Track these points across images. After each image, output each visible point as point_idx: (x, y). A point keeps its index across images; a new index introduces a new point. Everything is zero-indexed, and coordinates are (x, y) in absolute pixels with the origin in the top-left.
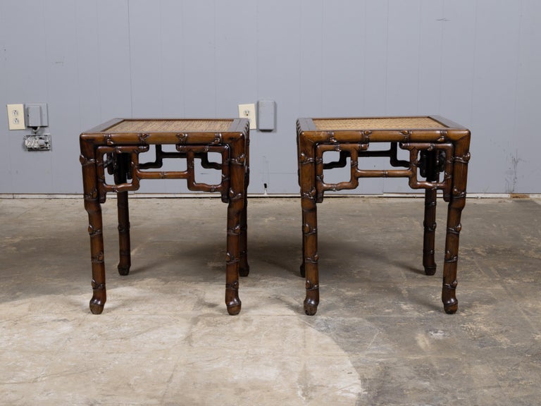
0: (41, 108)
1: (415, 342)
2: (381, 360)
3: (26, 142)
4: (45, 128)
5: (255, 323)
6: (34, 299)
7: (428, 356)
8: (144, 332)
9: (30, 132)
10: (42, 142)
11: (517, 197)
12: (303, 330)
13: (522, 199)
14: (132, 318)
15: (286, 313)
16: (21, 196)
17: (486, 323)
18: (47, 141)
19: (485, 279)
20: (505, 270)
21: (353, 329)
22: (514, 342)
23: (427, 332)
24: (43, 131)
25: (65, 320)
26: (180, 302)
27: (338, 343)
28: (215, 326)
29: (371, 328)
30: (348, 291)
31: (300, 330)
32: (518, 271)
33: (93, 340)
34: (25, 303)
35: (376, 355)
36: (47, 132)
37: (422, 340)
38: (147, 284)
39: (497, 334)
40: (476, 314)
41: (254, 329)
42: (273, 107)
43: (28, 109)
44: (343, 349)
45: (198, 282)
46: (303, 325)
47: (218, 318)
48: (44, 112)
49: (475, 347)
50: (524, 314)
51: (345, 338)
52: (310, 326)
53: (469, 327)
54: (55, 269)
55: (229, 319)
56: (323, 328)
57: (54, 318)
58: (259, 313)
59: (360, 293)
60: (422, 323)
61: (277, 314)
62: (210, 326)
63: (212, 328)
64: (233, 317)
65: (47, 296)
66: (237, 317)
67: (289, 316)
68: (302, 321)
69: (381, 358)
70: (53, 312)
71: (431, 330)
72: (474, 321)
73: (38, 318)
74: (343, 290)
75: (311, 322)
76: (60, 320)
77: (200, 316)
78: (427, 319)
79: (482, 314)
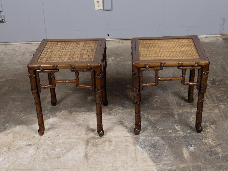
1: (183, 154)
2: (169, 168)
5: (113, 143)
6: (14, 129)
7: (189, 164)
8: (67, 152)
11: (224, 36)
12: (134, 148)
13: (226, 37)
14: (60, 141)
15: (126, 135)
17: (213, 140)
18: (3, 19)
19: (211, 104)
20: (220, 97)
21: (157, 146)
22: (224, 152)
23: (187, 146)
25: (30, 145)
26: (80, 128)
27: (151, 157)
28: (97, 146)
29: (164, 145)
30: (152, 117)
31: (132, 147)
32: (225, 97)
33: (45, 159)
34: (11, 132)
35: (167, 164)
36: (2, 14)
37: (185, 153)
38: (63, 115)
39: (216, 146)
40: (208, 132)
41: (113, 148)
44: (152, 160)
45: (85, 112)
46: (134, 144)
47: (97, 140)
49: (208, 157)
51: (153, 152)
52: (137, 144)
53: (205, 142)
54: (19, 105)
55: (102, 141)
56: (143, 146)
57: (25, 143)
58: (115, 136)
59: (157, 118)
60: (185, 140)
61: (122, 136)
62: (94, 146)
63: (95, 148)
64: (103, 139)
65: (19, 126)
66: (105, 139)
67: (128, 137)
68: (134, 140)
69: (169, 167)
70: (24, 138)
71: (189, 145)
72: (207, 138)
73: (18, 144)
74: (150, 116)
75: (138, 141)
76: (28, 145)
77: (89, 139)
78: (187, 136)
79: (210, 132)
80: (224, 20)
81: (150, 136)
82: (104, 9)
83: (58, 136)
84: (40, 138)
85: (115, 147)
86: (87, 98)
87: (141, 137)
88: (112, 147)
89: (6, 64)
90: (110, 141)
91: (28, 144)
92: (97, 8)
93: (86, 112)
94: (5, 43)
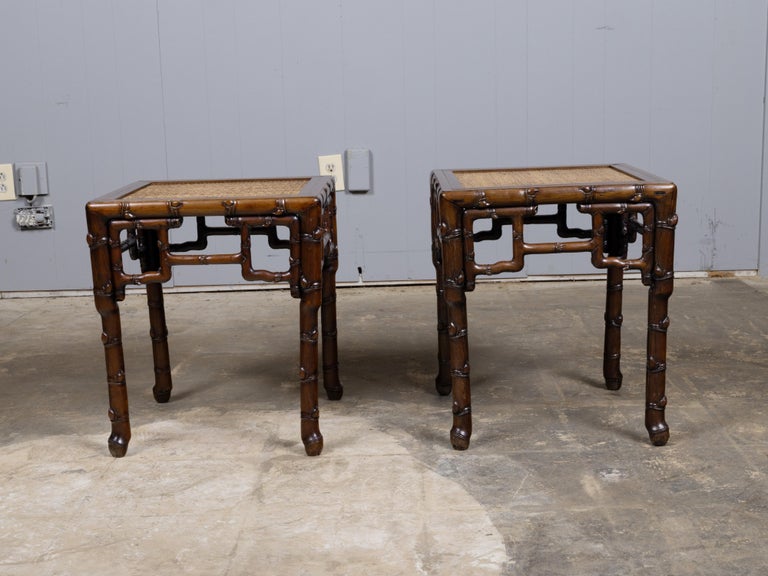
0: (37, 168)
1: (581, 487)
2: (532, 515)
3: (18, 217)
4: (45, 198)
5: (351, 467)
6: (35, 442)
7: (600, 506)
8: (194, 485)
9: (22, 204)
10: (40, 217)
11: (717, 276)
12: (420, 475)
13: (723, 278)
14: (177, 464)
15: (395, 452)
16: (12, 295)
17: (683, 460)
18: (48, 215)
20: (705, 380)
21: (493, 472)
22: (720, 484)
23: (597, 472)
24: (41, 202)
25: (80, 471)
26: (245, 440)
27: (472, 492)
28: (295, 473)
29: (517, 470)
30: (482, 417)
31: (416, 475)
32: (723, 380)
33: (122, 498)
34: (24, 448)
35: (526, 507)
36: (47, 203)
37: (590, 484)
38: (196, 416)
39: (696, 472)
41: (350, 476)
42: (367, 159)
43: (19, 171)
44: (477, 500)
45: (268, 411)
46: (420, 468)
47: (298, 462)
48: (43, 175)
49: (666, 491)
50: (733, 442)
51: (481, 484)
52: (430, 469)
53: (657, 464)
54: (64, 398)
55: (315, 463)
56: (449, 472)
57: (65, 467)
58: (357, 453)
59: (499, 420)
60: (589, 460)
61: (382, 453)
62: (287, 473)
63: (290, 476)
64: (320, 460)
65: (54, 437)
66: (325, 460)
67: (399, 455)
68: (419, 462)
69: (532, 511)
70: (63, 459)
71: (602, 470)
72: (663, 455)
73: (42, 470)
74: (475, 416)
75: (431, 463)
76: (73, 472)
77: (273, 459)
78: (596, 453)
82: (346, 191)
83: (172, 454)
85: (354, 475)
88: (347, 475)
90: (341, 464)
91: (73, 469)
93: (271, 409)
94: (48, 294)
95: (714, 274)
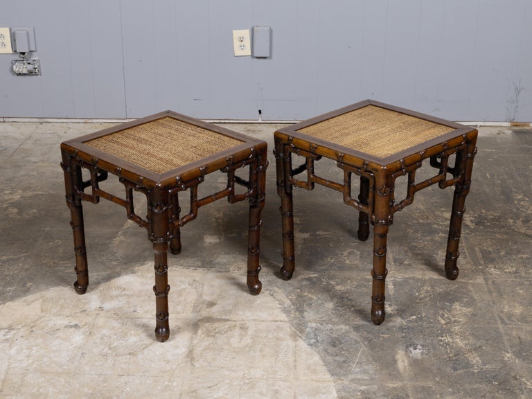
0: (28, 33)
1: (395, 361)
2: (363, 388)
3: (14, 67)
4: (34, 53)
5: (250, 332)
6: (44, 293)
7: (405, 382)
8: (150, 345)
9: (17, 57)
10: (30, 67)
11: (517, 126)
12: (294, 344)
13: (522, 128)
14: (138, 322)
15: (279, 318)
16: (11, 120)
17: (464, 338)
18: (36, 66)
19: (469, 266)
20: (490, 252)
21: (341, 343)
22: (484, 364)
23: (407, 347)
24: (31, 56)
25: (76, 326)
26: (182, 299)
27: (326, 363)
28: (214, 336)
29: (356, 342)
30: (338, 284)
31: (289, 342)
32: (502, 254)
33: (105, 356)
34: (37, 299)
35: (359, 380)
36: (35, 57)
37: (402, 361)
39: (470, 351)
40: (455, 321)
41: (249, 341)
42: (268, 35)
43: (14, 33)
44: (329, 371)
45: (196, 268)
46: (294, 336)
47: (216, 325)
48: (32, 37)
49: (449, 370)
50: (499, 321)
51: (332, 355)
52: (300, 337)
53: (447, 341)
54: (59, 246)
55: (226, 326)
56: (313, 341)
57: (66, 322)
58: (254, 318)
59: (349, 288)
60: (404, 334)
61: (270, 319)
62: (209, 336)
63: (211, 339)
64: (230, 322)
65: (56, 289)
66: (234, 323)
67: (281, 321)
68: (294, 329)
69: (363, 385)
70: (64, 313)
71: (410, 345)
72: (452, 333)
73: (51, 323)
74: (333, 283)
75: (302, 331)
76: (71, 326)
77: (200, 320)
78: (409, 328)
79: (460, 322)
80: (518, 90)
81: (330, 321)
82: (252, 56)
83: (134, 312)
84: (98, 314)
85: (252, 340)
86: (203, 239)
87: (309, 324)
88: (247, 340)
89: (36, 162)
90: (243, 328)
91: (71, 324)
92: (238, 52)
93: (197, 266)
94: (37, 120)
95: (514, 124)
